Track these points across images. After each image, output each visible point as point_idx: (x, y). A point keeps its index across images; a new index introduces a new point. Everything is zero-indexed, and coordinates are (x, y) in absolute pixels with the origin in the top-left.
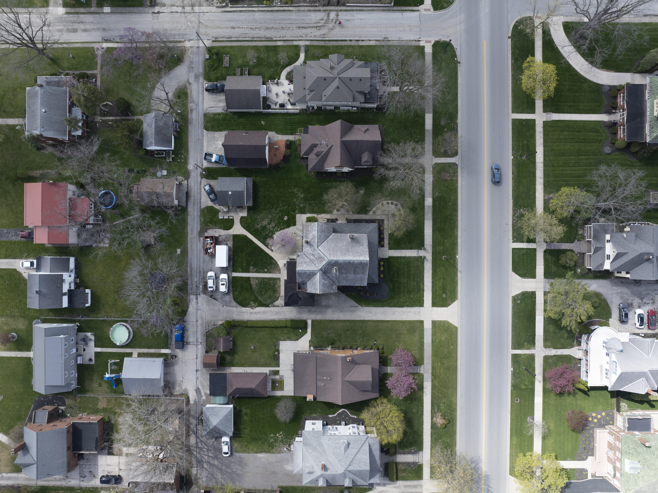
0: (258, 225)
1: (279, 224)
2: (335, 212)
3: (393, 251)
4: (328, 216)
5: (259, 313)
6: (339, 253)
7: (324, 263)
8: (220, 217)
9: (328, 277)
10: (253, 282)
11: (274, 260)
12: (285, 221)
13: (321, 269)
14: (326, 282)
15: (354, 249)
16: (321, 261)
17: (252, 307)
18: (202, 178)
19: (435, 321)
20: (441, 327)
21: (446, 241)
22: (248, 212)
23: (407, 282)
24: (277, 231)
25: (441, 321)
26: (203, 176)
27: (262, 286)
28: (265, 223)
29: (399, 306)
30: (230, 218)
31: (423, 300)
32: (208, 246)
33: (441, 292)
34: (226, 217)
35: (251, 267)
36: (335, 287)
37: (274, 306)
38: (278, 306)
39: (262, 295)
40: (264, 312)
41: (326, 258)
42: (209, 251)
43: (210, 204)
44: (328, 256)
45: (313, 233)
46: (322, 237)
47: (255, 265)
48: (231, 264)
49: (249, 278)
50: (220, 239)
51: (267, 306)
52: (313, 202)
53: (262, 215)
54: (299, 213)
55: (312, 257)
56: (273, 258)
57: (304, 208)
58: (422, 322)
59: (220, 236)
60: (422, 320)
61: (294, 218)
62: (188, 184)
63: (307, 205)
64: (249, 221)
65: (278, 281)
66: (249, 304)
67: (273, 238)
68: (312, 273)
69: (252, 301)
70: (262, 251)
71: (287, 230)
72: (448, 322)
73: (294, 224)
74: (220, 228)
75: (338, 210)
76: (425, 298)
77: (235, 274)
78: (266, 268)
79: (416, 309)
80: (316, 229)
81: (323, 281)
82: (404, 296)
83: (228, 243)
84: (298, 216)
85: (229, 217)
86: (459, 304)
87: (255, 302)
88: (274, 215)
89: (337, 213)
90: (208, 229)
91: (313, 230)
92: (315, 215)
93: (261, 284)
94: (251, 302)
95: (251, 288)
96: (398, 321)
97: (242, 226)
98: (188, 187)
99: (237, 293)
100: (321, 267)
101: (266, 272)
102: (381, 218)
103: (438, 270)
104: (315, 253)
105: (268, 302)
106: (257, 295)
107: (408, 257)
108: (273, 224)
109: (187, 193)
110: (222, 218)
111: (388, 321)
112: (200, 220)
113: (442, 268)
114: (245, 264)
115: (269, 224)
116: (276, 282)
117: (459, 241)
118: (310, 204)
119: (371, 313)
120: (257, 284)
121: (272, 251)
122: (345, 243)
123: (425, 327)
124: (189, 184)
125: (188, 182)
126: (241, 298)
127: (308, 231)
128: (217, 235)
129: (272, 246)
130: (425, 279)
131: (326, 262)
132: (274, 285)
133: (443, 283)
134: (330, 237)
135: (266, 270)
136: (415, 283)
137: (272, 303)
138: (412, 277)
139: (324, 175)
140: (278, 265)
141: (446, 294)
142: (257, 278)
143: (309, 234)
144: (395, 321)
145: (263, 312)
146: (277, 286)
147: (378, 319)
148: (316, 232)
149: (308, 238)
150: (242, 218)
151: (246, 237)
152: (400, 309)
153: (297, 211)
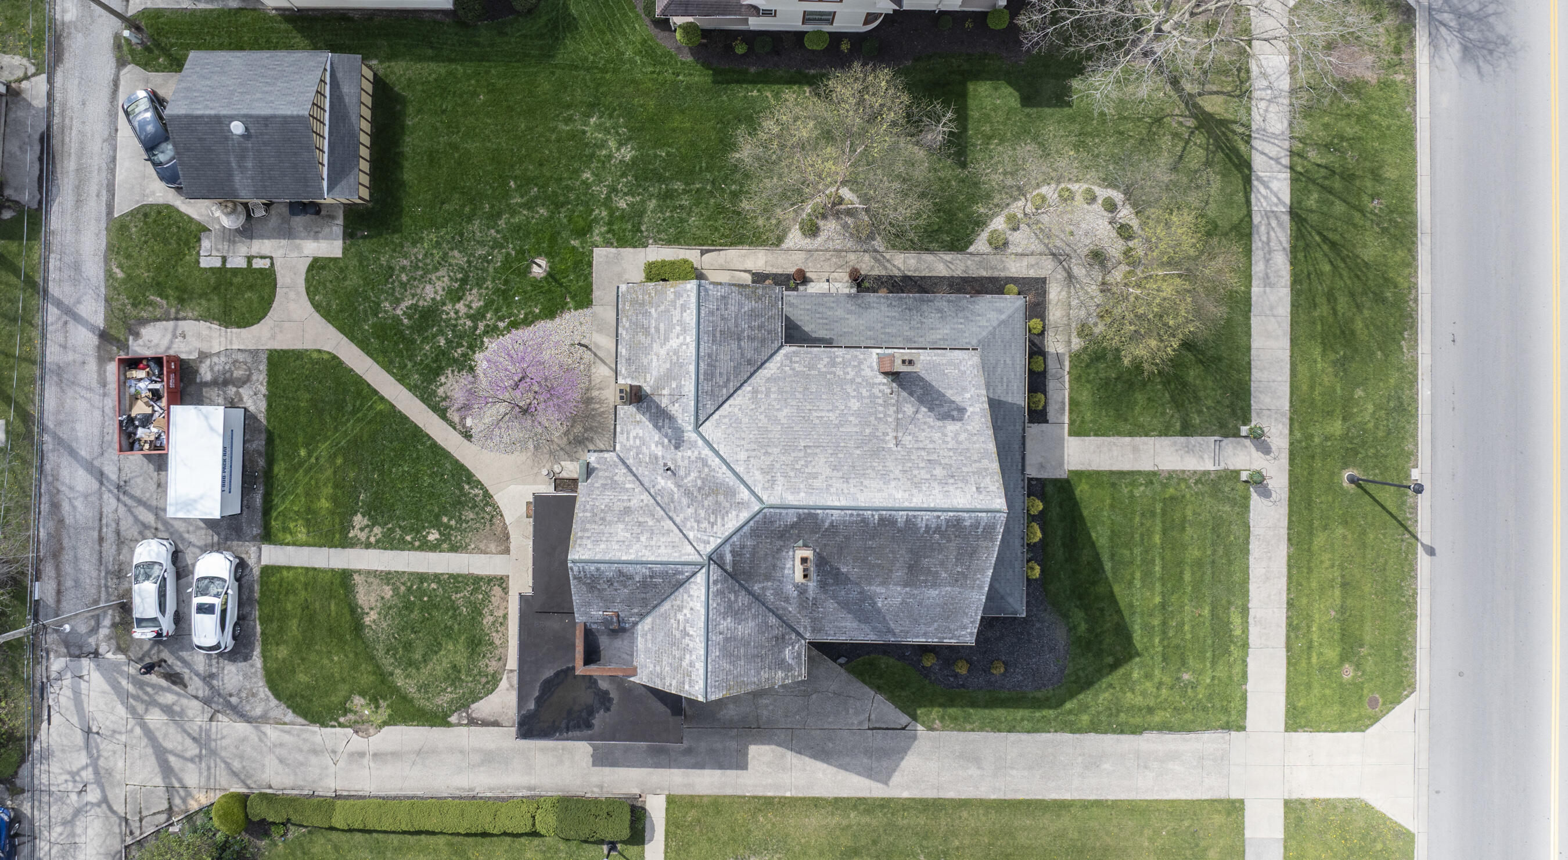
0: (398, 301)
1: (505, 295)
2: (795, 238)
3: (1091, 442)
4: (759, 259)
5: (396, 755)
6: (821, 464)
7: (733, 521)
8: (205, 263)
9: (757, 598)
10: (366, 597)
11: (479, 484)
12: (536, 284)
13: (715, 559)
14: (747, 628)
15: (907, 440)
16: (718, 511)
17: (359, 726)
18: (121, 63)
19: (1302, 803)
20: (1330, 836)
21: (1359, 393)
22: (349, 234)
23: (1163, 606)
24: (492, 331)
25: (1329, 804)
26: (124, 55)
27: (415, 615)
28: (432, 291)
29: (1121, 730)
30: (257, 264)
31: (1244, 698)
32: (140, 409)
33: (1332, 654)
34: (237, 262)
35: (359, 520)
36: (794, 653)
37: (472, 722)
38: (496, 724)
39: (411, 663)
40: (421, 753)
41: (744, 494)
42: (141, 432)
43: (160, 193)
44: (757, 479)
45: (674, 343)
46: (725, 364)
47: (376, 511)
48: (258, 499)
49: (345, 577)
50: (206, 373)
51: (438, 719)
52: (679, 186)
53: (418, 252)
54: (608, 244)
55: (664, 483)
56: (470, 477)
57: (637, 214)
58: (1234, 808)
59: (203, 356)
60: (1234, 796)
61: (583, 265)
62: (50, 96)
63: (652, 204)
64: (354, 280)
65: (497, 590)
66: (346, 712)
67: (472, 369)
68: (664, 575)
69: (363, 694)
70: (417, 434)
71: (544, 326)
72: (1367, 808)
73: (584, 299)
74: (207, 317)
75: (812, 230)
76: (1250, 687)
77: (272, 555)
78: (437, 525)
79: (1207, 742)
80: (690, 317)
81: (727, 623)
82: (1148, 676)
83: (245, 392)
84: (601, 255)
85: (250, 259)
86: (1423, 717)
87: (374, 700)
88: (481, 252)
89: (807, 243)
90: (144, 322)
91: (670, 328)
92: (691, 255)
93: (408, 607)
94: (358, 701)
95: (358, 627)
96: (1115, 804)
97: (317, 307)
98: (50, 109)
99: (282, 652)
100: (714, 543)
101: (435, 547)
102: (1032, 273)
103: (1320, 540)
104: (683, 457)
105: (443, 700)
106: (387, 662)
107: (1171, 475)
108: (474, 299)
109: (46, 140)
110: (217, 263)
111: (1061, 806)
112: (109, 275)
113: (1340, 531)
114: (324, 504)
115: (455, 295)
116: (487, 595)
117: (1424, 391)
118: (668, 196)
119: (977, 761)
120: (387, 609)
121: (467, 435)
122: (854, 404)
123: (1248, 834)
124: (58, 96)
125: (50, 81)
126: (302, 678)
127: (646, 331)
128: (185, 350)
129: (466, 408)
130: (1252, 587)
131: (745, 515)
132: (477, 611)
133: (1343, 610)
134: (772, 368)
135: (433, 536)
136: (1206, 612)
137: (463, 704)
138: (1187, 576)
139: (740, 49)
140: (497, 512)
141: (1358, 666)
142: (387, 577)
143: (647, 350)
144: (1098, 803)
145: (419, 752)
146: (488, 620)
147: (1010, 796)
148: (691, 338)
149: (642, 370)
150: (317, 266)
151: (334, 363)
152: (1127, 742)
153: (598, 231)
